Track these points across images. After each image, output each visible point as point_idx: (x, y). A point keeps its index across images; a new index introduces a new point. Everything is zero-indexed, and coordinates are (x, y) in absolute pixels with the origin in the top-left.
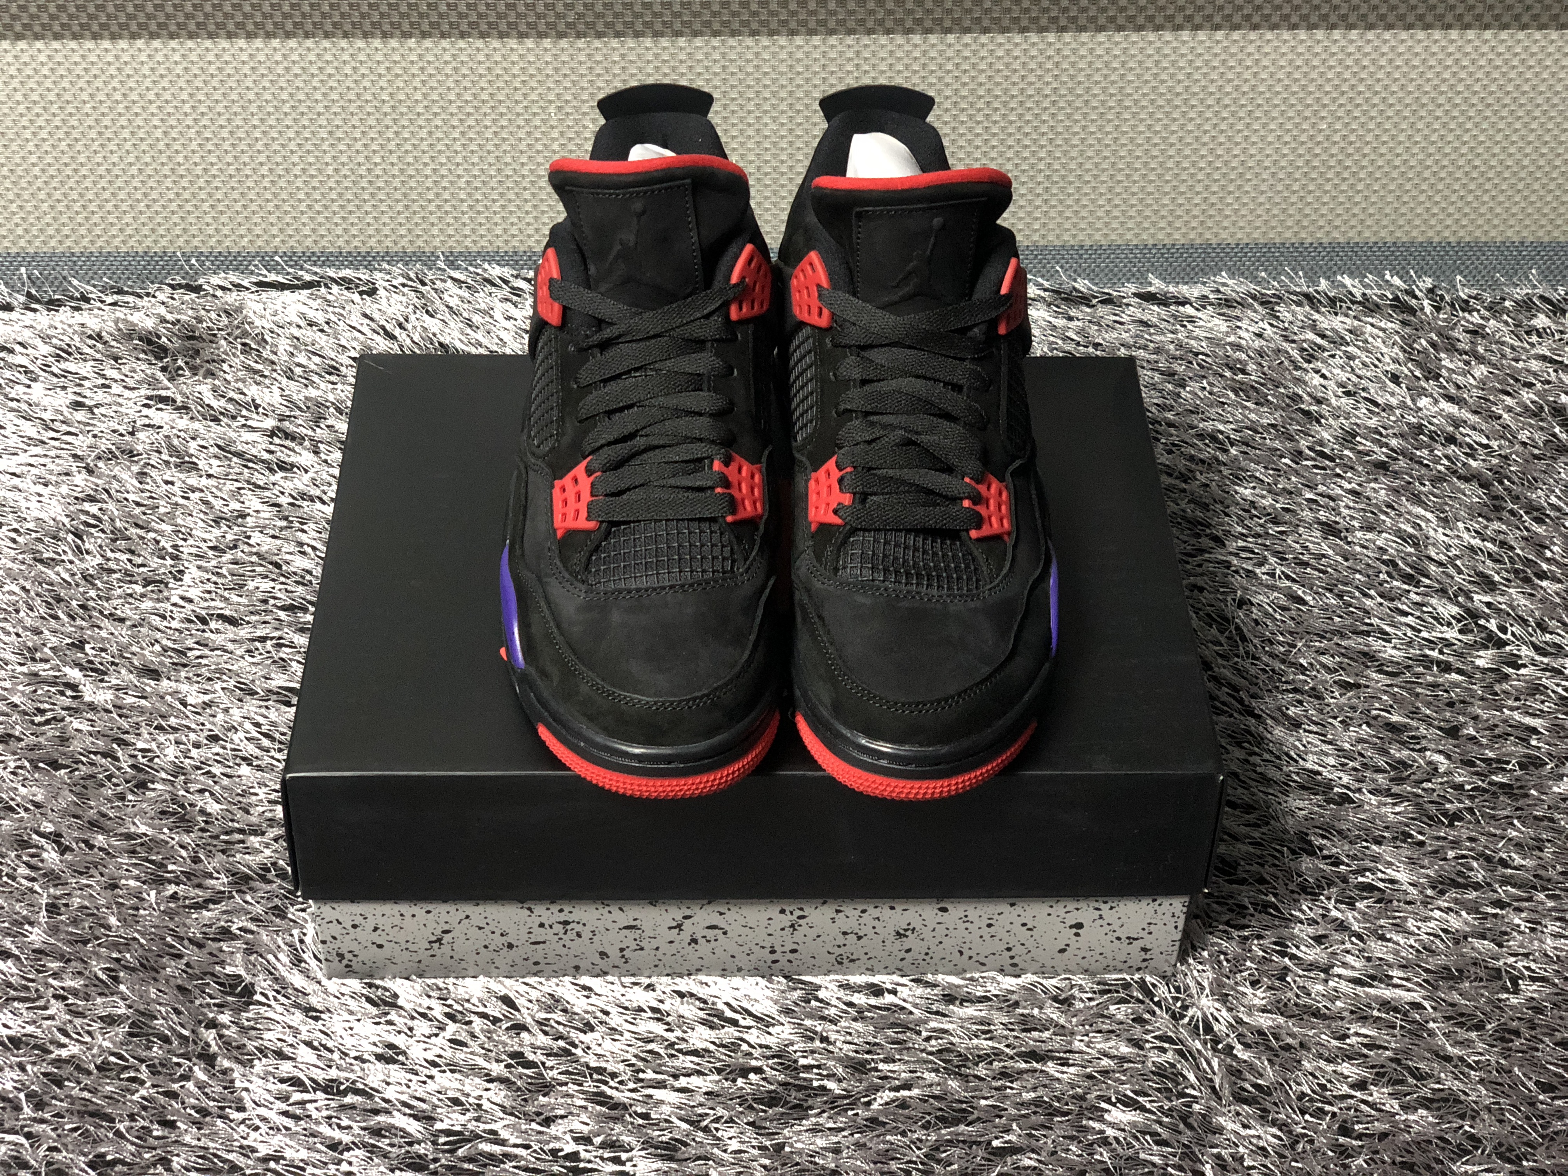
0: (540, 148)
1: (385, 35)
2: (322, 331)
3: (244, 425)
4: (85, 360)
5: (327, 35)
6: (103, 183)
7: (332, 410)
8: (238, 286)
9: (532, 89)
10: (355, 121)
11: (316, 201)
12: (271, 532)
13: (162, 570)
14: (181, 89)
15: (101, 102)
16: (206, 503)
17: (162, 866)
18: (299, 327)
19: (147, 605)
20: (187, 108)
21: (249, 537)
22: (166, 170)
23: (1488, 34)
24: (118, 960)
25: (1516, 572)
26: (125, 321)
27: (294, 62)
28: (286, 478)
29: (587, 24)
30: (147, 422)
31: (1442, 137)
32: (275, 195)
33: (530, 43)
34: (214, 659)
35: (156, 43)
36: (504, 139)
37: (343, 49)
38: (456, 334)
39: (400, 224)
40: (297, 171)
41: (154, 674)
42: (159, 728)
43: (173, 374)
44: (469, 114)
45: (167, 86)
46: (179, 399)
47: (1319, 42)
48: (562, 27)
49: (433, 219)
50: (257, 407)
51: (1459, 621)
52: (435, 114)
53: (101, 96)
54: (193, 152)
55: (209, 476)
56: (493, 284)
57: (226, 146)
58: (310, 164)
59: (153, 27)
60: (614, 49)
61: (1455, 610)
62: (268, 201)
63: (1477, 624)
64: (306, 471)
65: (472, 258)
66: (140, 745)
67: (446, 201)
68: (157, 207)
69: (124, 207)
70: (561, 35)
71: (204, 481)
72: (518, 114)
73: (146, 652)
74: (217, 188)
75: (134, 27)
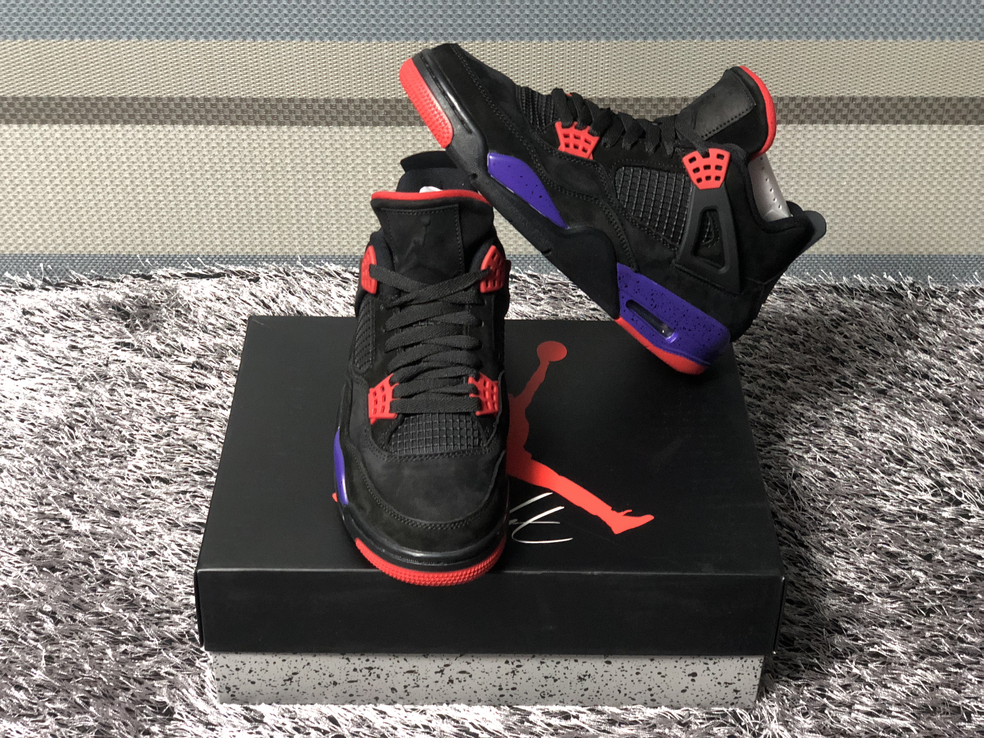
0: (362, 192)
1: (268, 124)
2: (225, 303)
3: (176, 361)
4: (78, 320)
5: (233, 123)
6: (93, 212)
7: (230, 351)
8: (174, 276)
9: (358, 156)
10: (249, 175)
11: (224, 224)
12: (191, 426)
13: (123, 449)
14: (142, 155)
15: (93, 162)
16: (151, 408)
17: (118, 632)
18: (211, 301)
19: (113, 470)
20: (145, 167)
21: (177, 429)
22: (132, 204)
23: (946, 127)
24: (89, 692)
25: (967, 458)
26: (104, 296)
27: (212, 139)
28: (201, 393)
29: (392, 117)
30: (116, 358)
31: (918, 190)
32: (199, 220)
33: (357, 129)
34: (153, 504)
35: (128, 127)
36: (339, 187)
37: (242, 132)
38: (308, 306)
39: (275, 238)
40: (212, 205)
41: (116, 513)
42: (119, 547)
43: (133, 329)
44: (318, 172)
45: (134, 153)
46: (136, 344)
47: (841, 131)
48: (376, 119)
49: (295, 235)
50: (184, 349)
51: (932, 489)
52: (298, 172)
53: (93, 159)
54: (149, 193)
55: (154, 391)
56: (331, 276)
57: (169, 190)
58: (221, 202)
59: (126, 117)
60: (408, 133)
61: (929, 482)
62: (194, 224)
63: (942, 490)
64: (214, 389)
65: (318, 259)
66: (107, 557)
67: (303, 224)
68: (125, 227)
69: (105, 227)
70: (376, 124)
71: (150, 395)
72: (349, 172)
73: (112, 500)
74: (163, 216)
75: (114, 117)
